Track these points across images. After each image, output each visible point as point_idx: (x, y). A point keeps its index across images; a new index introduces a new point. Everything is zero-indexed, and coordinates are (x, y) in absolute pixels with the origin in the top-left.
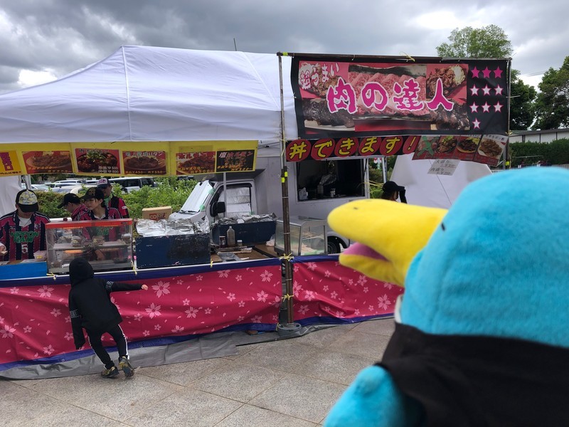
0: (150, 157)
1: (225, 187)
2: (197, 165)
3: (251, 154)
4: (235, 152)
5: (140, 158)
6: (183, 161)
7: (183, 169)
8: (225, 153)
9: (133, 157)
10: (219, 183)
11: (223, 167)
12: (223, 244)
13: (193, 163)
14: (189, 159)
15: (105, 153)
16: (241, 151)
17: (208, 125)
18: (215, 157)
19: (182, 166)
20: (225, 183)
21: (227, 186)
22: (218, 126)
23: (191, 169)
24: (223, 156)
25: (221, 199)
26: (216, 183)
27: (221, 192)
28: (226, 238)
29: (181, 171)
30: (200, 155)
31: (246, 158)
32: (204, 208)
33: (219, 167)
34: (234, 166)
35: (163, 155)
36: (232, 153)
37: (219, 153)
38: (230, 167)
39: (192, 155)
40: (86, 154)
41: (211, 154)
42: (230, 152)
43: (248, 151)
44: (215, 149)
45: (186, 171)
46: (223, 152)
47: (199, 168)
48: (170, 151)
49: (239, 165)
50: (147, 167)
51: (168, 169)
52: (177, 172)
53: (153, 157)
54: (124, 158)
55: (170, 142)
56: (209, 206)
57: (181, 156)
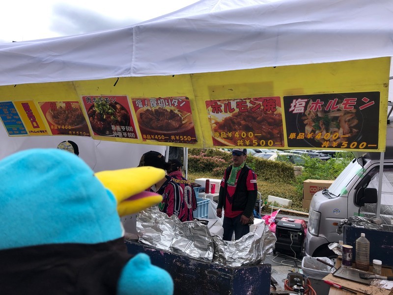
0: (168, 108)
1: (381, 168)
2: (247, 129)
3: (368, 103)
4: (325, 98)
5: (156, 111)
6: (221, 117)
7: (224, 134)
8: (303, 102)
9: (145, 108)
10: (374, 162)
11: (301, 136)
12: (348, 259)
13: (239, 124)
14: (229, 115)
15: (113, 101)
16: (341, 97)
17: (258, 36)
18: (281, 110)
19: (221, 127)
20: (382, 162)
21: (385, 167)
22: (278, 34)
23: (237, 135)
24: (298, 107)
25: (373, 184)
26: (369, 161)
27: (373, 175)
28: (353, 250)
29: (219, 139)
30: (249, 105)
31: (358, 114)
32: (346, 192)
33: (293, 136)
34: (327, 136)
35: (186, 106)
36: (320, 103)
37: (288, 100)
38: (318, 137)
39: (234, 105)
40: (93, 106)
41: (271, 102)
42: (314, 98)
43: (359, 96)
44: (279, 92)
45: (227, 138)
46: (297, 98)
47: (251, 135)
48: (196, 96)
49: (340, 133)
50: (168, 127)
51: (199, 132)
52: (214, 140)
53: (173, 108)
54: (136, 111)
55: (192, 75)
56: (353, 191)
57: (216, 109)
